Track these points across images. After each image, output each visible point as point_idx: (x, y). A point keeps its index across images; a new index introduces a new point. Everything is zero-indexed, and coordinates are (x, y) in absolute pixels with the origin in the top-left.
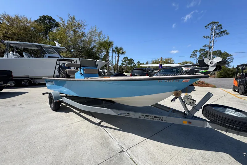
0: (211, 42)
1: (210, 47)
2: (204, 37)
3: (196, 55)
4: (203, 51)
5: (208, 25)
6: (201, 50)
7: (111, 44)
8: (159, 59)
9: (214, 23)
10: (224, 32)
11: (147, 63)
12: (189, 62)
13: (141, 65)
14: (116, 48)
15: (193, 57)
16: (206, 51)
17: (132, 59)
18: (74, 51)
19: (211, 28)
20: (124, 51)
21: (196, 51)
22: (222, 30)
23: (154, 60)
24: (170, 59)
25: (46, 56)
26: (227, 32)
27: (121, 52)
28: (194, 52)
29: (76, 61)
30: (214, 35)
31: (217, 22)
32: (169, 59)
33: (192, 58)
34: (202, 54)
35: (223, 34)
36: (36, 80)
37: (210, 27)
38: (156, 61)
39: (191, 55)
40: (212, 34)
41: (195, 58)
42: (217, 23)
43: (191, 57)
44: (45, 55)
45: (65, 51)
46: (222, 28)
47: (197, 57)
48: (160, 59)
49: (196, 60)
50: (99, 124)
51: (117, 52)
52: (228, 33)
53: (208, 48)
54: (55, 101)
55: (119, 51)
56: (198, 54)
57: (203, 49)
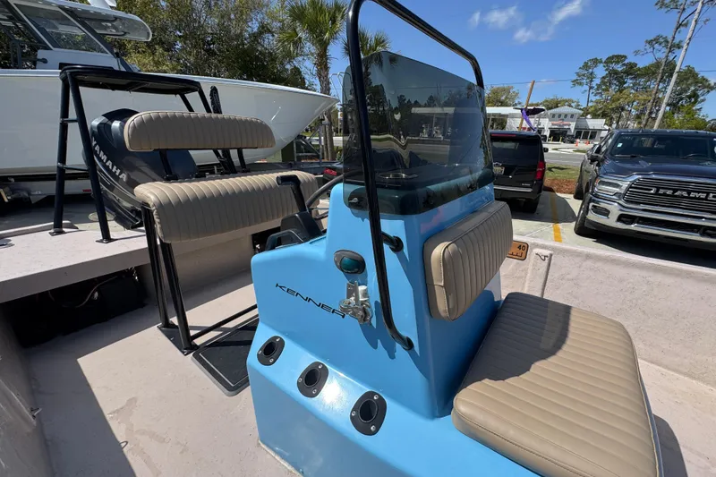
1: (673, 48)
2: (662, 3)
3: (591, 77)
4: (618, 62)
6: (610, 60)
11: (431, 102)
12: (567, 101)
13: (415, 110)
15: (581, 84)
16: (626, 62)
18: (183, 49)
21: (596, 62)
24: (506, 90)
25: (45, 61)
28: (585, 66)
29: (214, 91)
32: (502, 90)
33: (578, 87)
34: (613, 73)
36: (28, 185)
39: (575, 77)
41: (587, 88)
43: (576, 82)
44: (41, 54)
45: (144, 39)
47: (594, 84)
49: (587, 93)
53: (664, 50)
56: (600, 72)
57: (618, 56)
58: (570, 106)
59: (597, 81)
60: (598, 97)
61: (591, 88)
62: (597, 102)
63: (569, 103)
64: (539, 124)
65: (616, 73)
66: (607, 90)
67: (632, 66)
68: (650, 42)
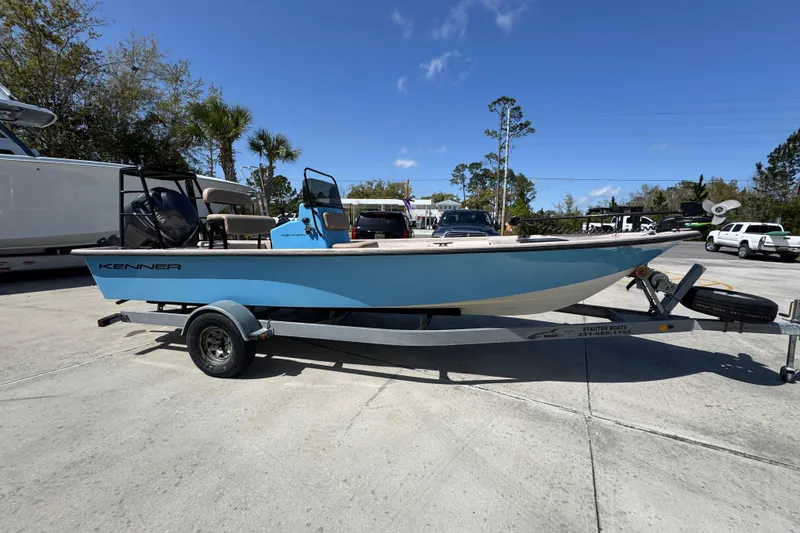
0: (501, 147)
1: (502, 161)
2: (488, 132)
3: (463, 178)
4: (477, 168)
5: (495, 103)
6: (472, 166)
7: (239, 117)
8: (370, 183)
9: (505, 100)
10: (527, 124)
12: (449, 196)
14: (262, 136)
15: (457, 183)
16: (482, 168)
17: (285, 179)
19: (500, 111)
20: (293, 149)
21: (464, 166)
22: (523, 121)
23: (356, 184)
26: (531, 126)
27: (282, 151)
28: (457, 169)
30: (510, 131)
31: (511, 100)
32: (399, 185)
33: (455, 185)
34: (476, 176)
35: (524, 131)
37: (499, 108)
38: (363, 188)
39: (452, 178)
40: (504, 127)
41: (462, 186)
42: (513, 101)
43: (454, 182)
46: (521, 116)
47: (466, 183)
48: (375, 184)
49: (463, 190)
50: (444, 380)
51: (264, 151)
52: (532, 130)
53: (496, 162)
54: (248, 337)
55: (270, 147)
56: (468, 175)
57: (476, 164)
58: (452, 200)
59: (467, 181)
60: (470, 194)
61: (464, 186)
62: (471, 197)
63: (451, 197)
64: (431, 214)
65: (477, 175)
66: (475, 188)
67: (487, 171)
68: (488, 156)
